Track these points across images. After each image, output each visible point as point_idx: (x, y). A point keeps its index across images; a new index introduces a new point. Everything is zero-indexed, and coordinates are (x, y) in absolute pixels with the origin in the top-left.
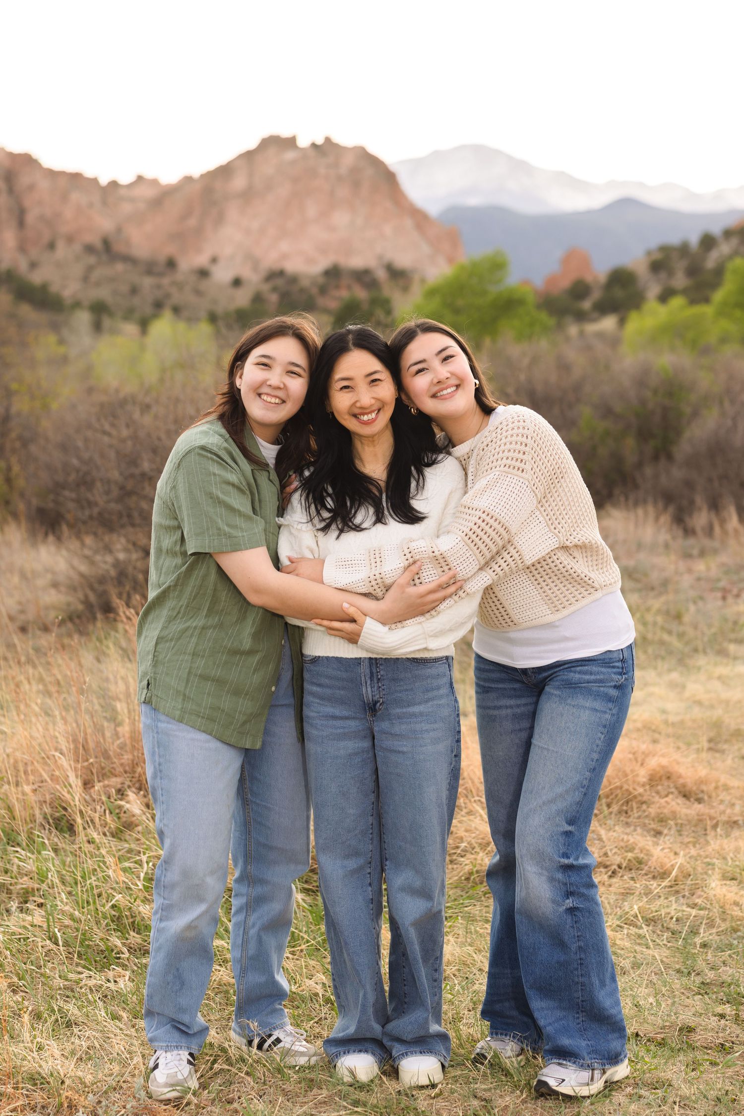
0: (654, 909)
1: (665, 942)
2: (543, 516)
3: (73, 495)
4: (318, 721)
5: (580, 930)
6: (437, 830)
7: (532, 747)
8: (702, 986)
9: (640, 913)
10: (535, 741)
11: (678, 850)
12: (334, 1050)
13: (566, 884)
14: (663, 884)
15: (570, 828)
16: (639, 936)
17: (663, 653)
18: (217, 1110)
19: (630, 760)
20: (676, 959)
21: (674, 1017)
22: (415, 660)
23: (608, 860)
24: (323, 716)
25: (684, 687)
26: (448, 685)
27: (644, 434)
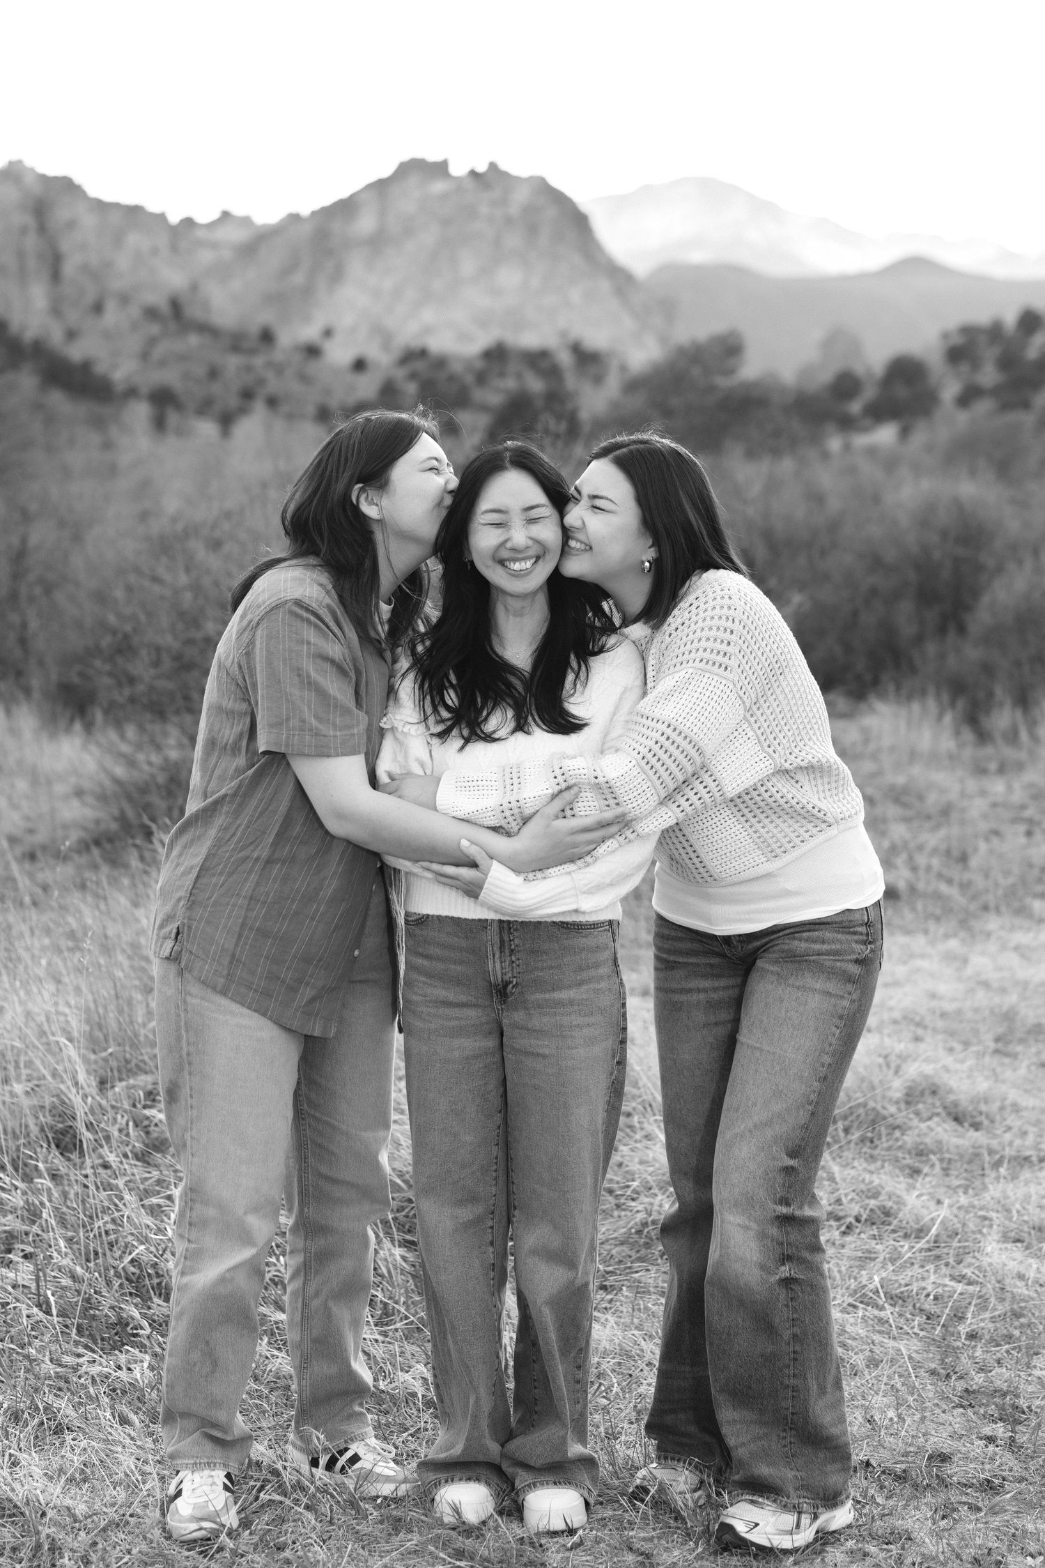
0: (903, 1282)
1: (916, 1330)
2: (753, 730)
3: (107, 667)
4: (424, 1009)
5: (796, 1310)
6: (588, 1168)
7: (738, 1046)
8: (965, 1395)
9: (882, 1287)
10: (742, 1037)
11: (942, 1198)
12: (431, 1476)
13: (782, 1244)
14: (918, 1246)
15: (791, 1162)
16: (881, 1321)
17: (938, 911)
18: (260, 1559)
19: (880, 1066)
20: (931, 1355)
21: (922, 1440)
22: (564, 925)
23: (841, 1210)
24: (430, 1001)
25: (965, 961)
26: (611, 962)
27: (926, 596)
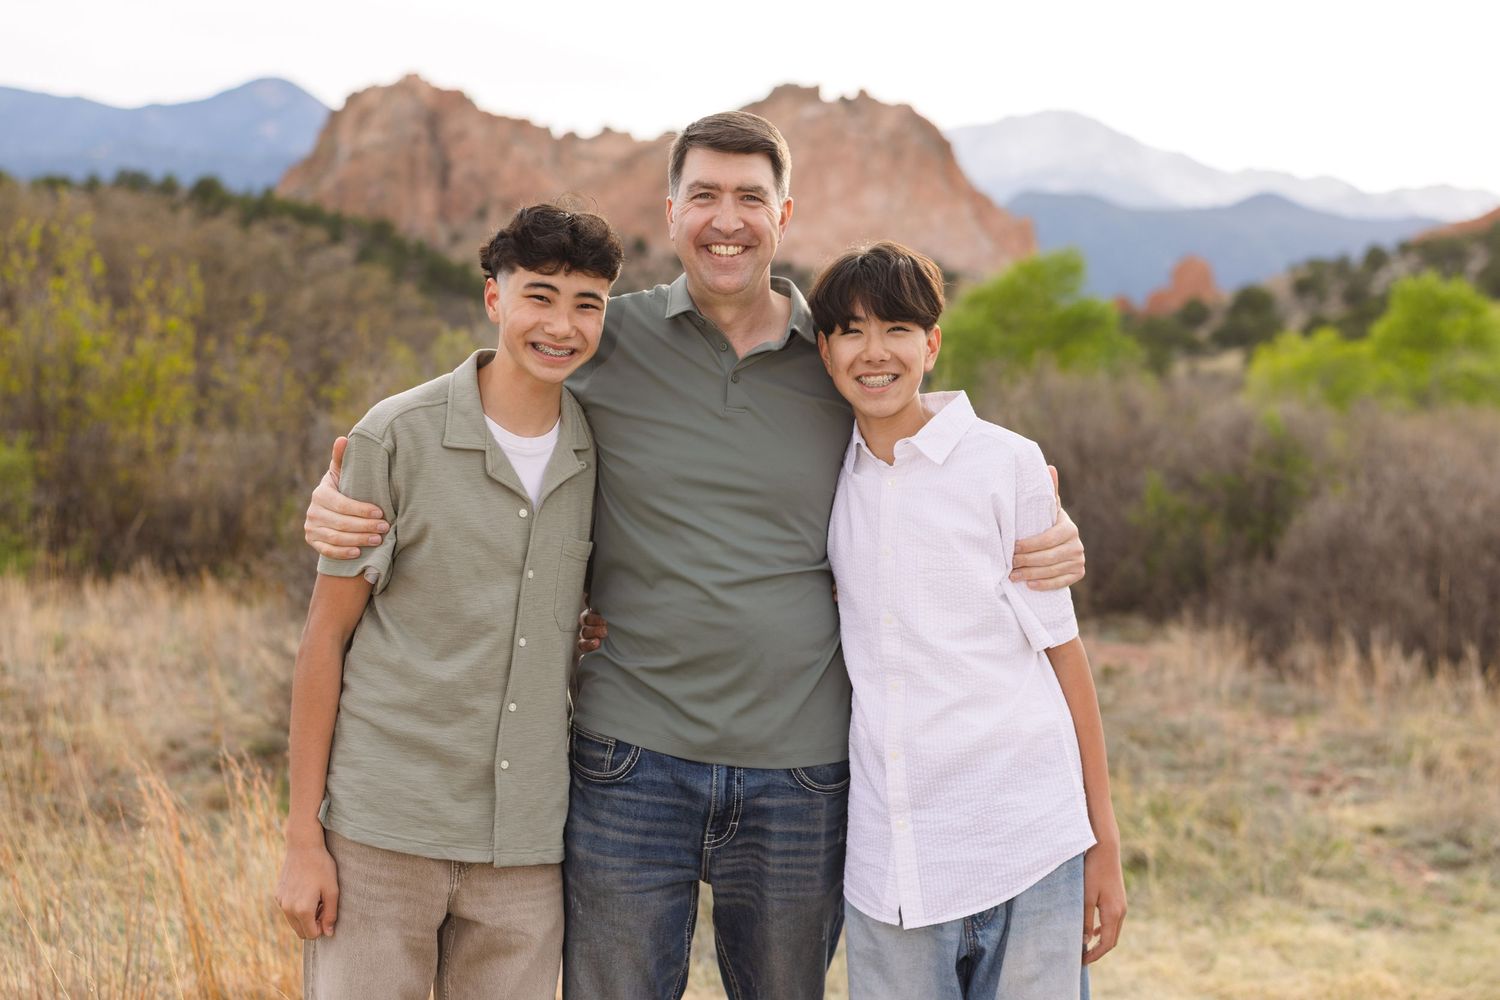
25: (1212, 961)
27: (1237, 517)
